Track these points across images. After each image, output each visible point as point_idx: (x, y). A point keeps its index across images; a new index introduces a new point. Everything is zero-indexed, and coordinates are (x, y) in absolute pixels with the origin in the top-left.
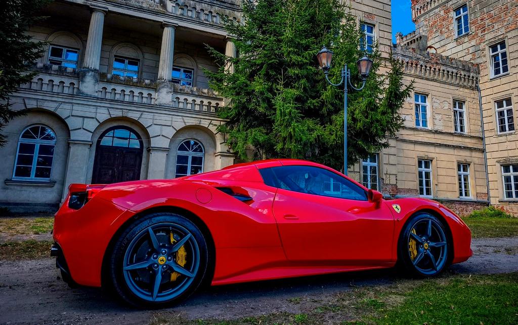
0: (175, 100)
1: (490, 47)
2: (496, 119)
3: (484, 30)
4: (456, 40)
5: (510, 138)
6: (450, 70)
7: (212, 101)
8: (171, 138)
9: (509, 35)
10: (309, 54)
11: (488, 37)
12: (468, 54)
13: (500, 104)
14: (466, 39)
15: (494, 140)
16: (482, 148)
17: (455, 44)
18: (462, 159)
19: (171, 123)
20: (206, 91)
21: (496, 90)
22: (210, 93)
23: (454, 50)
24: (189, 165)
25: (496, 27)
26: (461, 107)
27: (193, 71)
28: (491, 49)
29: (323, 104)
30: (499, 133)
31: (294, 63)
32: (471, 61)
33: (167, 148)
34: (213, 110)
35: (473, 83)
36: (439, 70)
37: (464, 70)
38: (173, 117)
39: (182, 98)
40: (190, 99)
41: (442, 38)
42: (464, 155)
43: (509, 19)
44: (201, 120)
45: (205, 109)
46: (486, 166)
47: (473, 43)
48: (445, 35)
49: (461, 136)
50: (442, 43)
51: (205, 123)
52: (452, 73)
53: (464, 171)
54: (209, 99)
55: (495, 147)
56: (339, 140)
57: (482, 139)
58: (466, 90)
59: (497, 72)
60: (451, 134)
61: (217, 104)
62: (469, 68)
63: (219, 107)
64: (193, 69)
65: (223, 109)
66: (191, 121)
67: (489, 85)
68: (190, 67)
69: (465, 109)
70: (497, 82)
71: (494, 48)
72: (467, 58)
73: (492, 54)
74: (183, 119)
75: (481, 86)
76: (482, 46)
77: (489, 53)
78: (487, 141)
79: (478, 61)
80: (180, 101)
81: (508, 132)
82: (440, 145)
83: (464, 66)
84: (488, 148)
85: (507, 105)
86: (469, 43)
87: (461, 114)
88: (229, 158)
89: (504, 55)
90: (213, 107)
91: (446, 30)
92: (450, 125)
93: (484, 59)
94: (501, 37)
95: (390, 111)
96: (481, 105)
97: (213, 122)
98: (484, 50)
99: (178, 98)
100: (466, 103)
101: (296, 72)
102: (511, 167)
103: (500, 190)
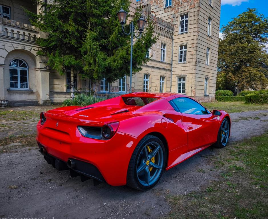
0: (5, 30)
1: (180, 16)
2: (178, 55)
3: (179, 6)
4: (164, 9)
5: (184, 65)
6: (162, 26)
7: (31, 33)
8: (5, 57)
9: (191, 11)
10: (103, 9)
11: (180, 10)
12: (169, 18)
13: (181, 47)
14: (170, 10)
15: (176, 66)
16: (170, 69)
17: (163, 12)
18: (162, 75)
19: (4, 47)
20: (26, 25)
21: (180, 40)
22: (29, 27)
23: (163, 15)
24: (19, 76)
25: (185, 5)
26: (164, 48)
27: (10, 8)
28: (181, 17)
29: (109, 43)
30: (179, 62)
31: (94, 15)
32: (171, 23)
33: (3, 65)
34: (32, 40)
35: (170, 35)
36: (157, 26)
37: (168, 27)
38: (5, 42)
39: (9, 29)
40: (16, 30)
41: (157, 7)
42: (163, 73)
43: (192, 2)
44: (25, 46)
45: (27, 39)
46: (171, 78)
47: (173, 12)
48: (159, 6)
49: (163, 63)
50: (157, 10)
51: (28, 48)
52: (163, 28)
53: (162, 80)
54: (29, 31)
55: (176, 69)
56: (119, 65)
57: (171, 65)
58: (167, 39)
59: (182, 30)
60: (159, 62)
61: (35, 36)
62: (170, 26)
63: (37, 38)
64: (10, 7)
65: (40, 39)
66: (18, 47)
67: (178, 37)
68: (8, 5)
69: (166, 49)
70: (182, 36)
71: (182, 17)
72: (169, 21)
73: (181, 20)
74: (12, 45)
75: (174, 37)
76: (177, 15)
77: (180, 19)
78: (173, 66)
79: (174, 23)
80: (14, 32)
81: (183, 62)
82: (154, 67)
83: (168, 25)
84: (173, 70)
85: (184, 49)
86: (171, 12)
87: (164, 51)
88: (46, 72)
89: (187, 21)
90: (32, 37)
91: (160, 3)
92: (159, 57)
93: (177, 23)
94: (187, 11)
95: (146, 50)
96: (173, 47)
97: (33, 48)
98: (177, 17)
99: (7, 29)
100: (167, 46)
101: (96, 21)
102: (182, 79)
103: (176, 89)
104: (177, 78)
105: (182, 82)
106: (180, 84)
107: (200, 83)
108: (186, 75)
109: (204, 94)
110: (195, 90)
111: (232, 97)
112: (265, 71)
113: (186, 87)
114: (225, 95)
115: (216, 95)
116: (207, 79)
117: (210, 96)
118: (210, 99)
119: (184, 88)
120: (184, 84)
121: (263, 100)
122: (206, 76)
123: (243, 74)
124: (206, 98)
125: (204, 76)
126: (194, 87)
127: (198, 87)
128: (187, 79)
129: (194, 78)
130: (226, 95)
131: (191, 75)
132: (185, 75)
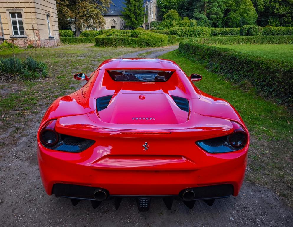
102: (16, 15)
103: (10, 30)
104: (8, 13)
105: (17, 19)
106: (14, 23)
107: (41, 22)
108: (21, 9)
109: (49, 36)
110: (38, 31)
111: (76, 38)
112: (100, 8)
113: (25, 27)
114: (66, 36)
115: (60, 37)
116: (48, 16)
117: (54, 38)
118: (56, 42)
119: (22, 28)
120: (21, 23)
121: (116, 43)
122: (47, 12)
123: (80, 11)
124: (51, 41)
125: (44, 12)
126: (36, 27)
127: (41, 27)
128: (23, 15)
129: (34, 14)
130: (68, 35)
131: (28, 10)
132: (19, 9)
